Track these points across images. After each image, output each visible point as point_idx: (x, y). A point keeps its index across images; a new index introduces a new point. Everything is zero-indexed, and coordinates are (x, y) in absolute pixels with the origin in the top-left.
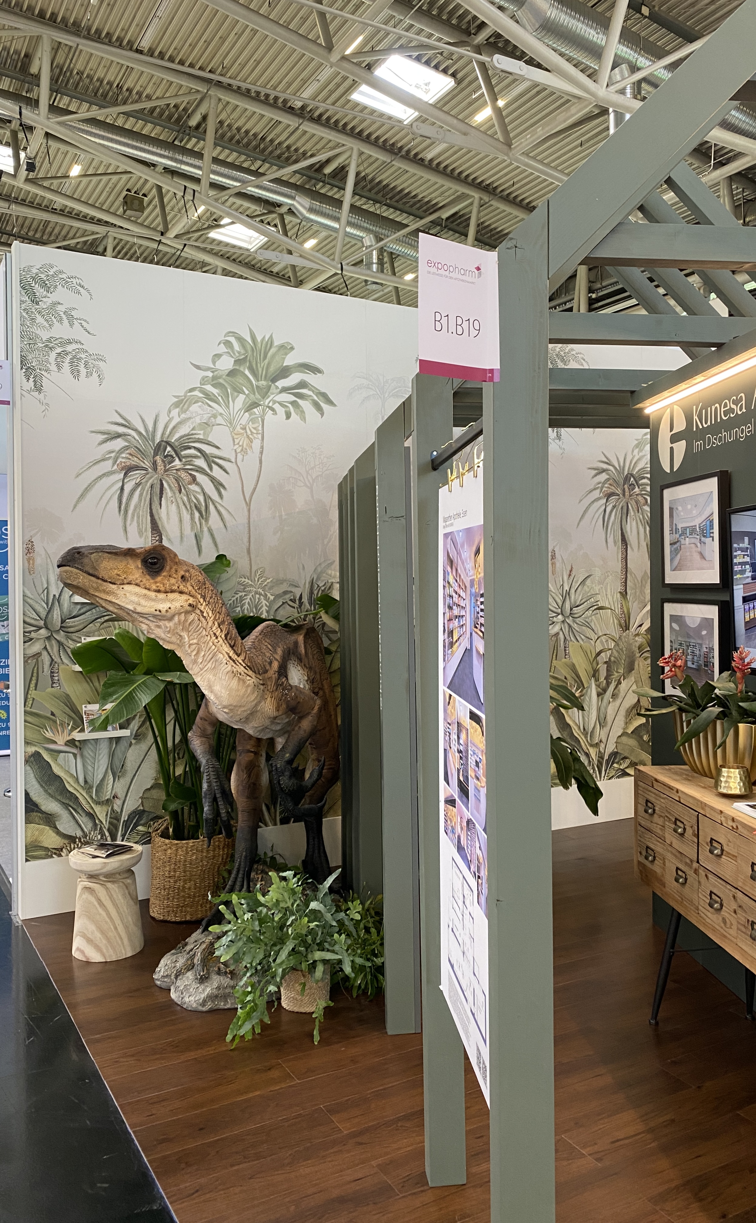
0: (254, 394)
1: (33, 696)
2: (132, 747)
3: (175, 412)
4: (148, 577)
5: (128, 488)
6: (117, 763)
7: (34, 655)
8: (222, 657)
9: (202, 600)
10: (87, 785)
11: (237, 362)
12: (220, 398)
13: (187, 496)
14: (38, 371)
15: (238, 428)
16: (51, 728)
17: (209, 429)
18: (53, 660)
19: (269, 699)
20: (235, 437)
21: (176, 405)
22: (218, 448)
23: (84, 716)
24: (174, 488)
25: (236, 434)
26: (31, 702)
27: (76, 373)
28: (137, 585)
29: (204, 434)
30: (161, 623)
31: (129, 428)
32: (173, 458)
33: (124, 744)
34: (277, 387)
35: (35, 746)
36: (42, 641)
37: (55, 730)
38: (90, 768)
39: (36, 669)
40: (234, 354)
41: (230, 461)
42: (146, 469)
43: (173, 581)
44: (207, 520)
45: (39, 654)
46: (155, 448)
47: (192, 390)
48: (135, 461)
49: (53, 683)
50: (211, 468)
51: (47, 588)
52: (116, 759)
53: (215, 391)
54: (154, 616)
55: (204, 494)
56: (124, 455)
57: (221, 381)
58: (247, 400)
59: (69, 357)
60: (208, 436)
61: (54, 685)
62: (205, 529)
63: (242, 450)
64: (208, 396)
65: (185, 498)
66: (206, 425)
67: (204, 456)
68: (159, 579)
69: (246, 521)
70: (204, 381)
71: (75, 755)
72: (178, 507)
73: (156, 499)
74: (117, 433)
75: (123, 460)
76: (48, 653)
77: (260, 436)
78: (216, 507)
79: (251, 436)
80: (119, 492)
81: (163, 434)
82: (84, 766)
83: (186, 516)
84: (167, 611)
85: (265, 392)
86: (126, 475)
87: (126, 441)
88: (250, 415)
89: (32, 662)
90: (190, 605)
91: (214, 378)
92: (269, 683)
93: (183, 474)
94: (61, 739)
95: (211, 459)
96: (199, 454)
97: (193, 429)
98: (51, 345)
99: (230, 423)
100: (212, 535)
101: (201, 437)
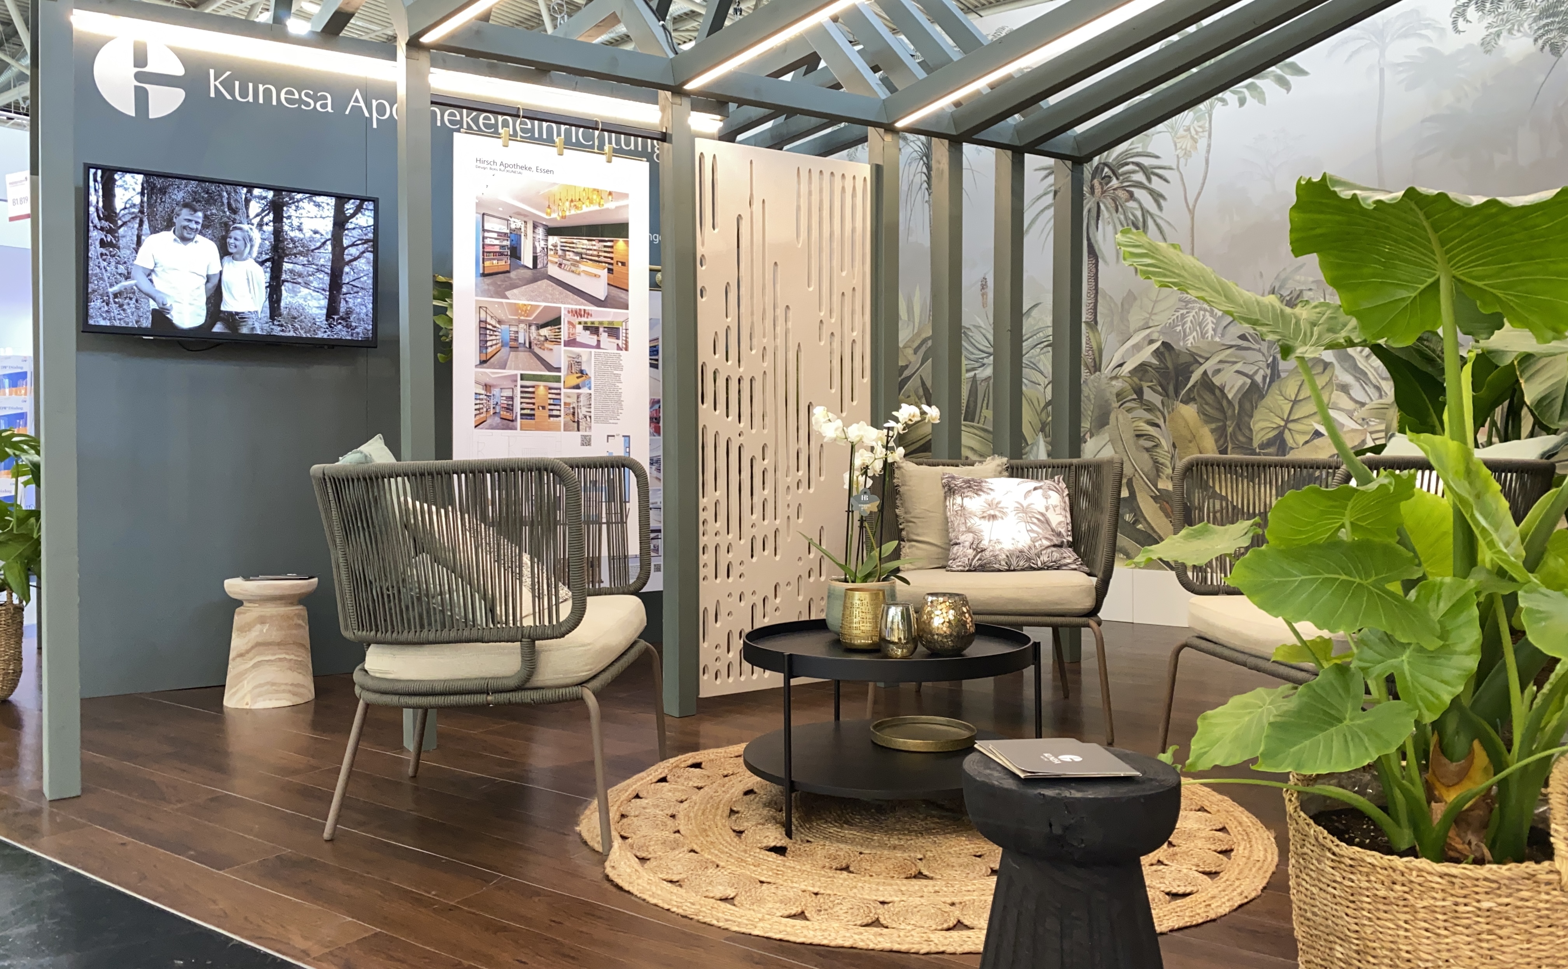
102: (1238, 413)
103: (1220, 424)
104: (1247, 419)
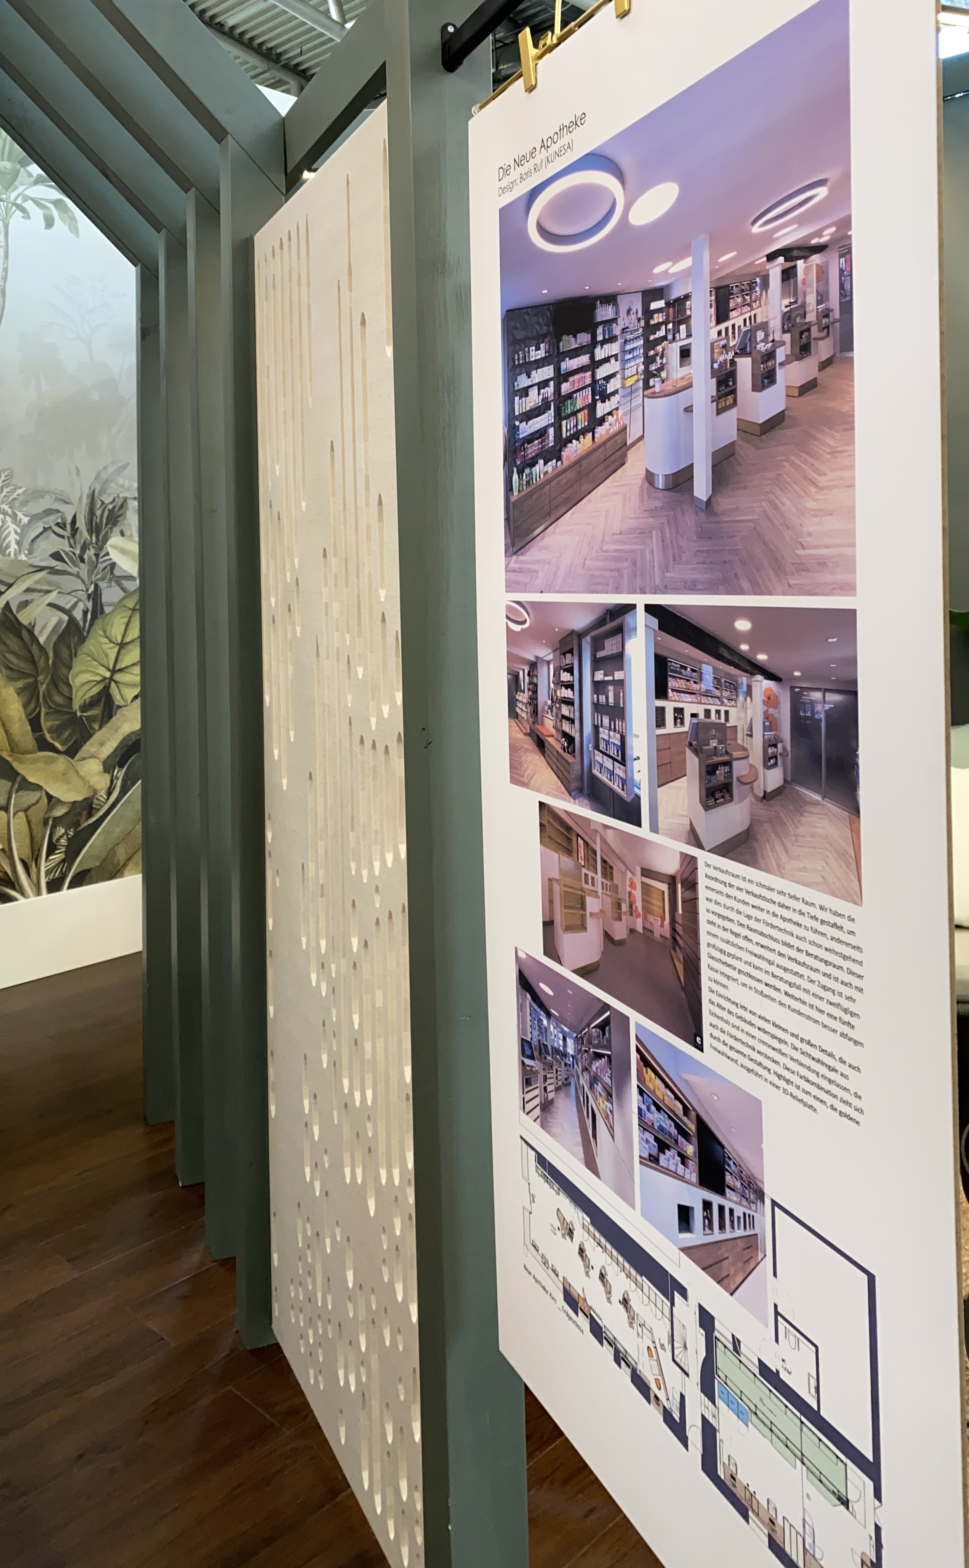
102: (53, 663)
103: (31, 680)
104: (64, 670)
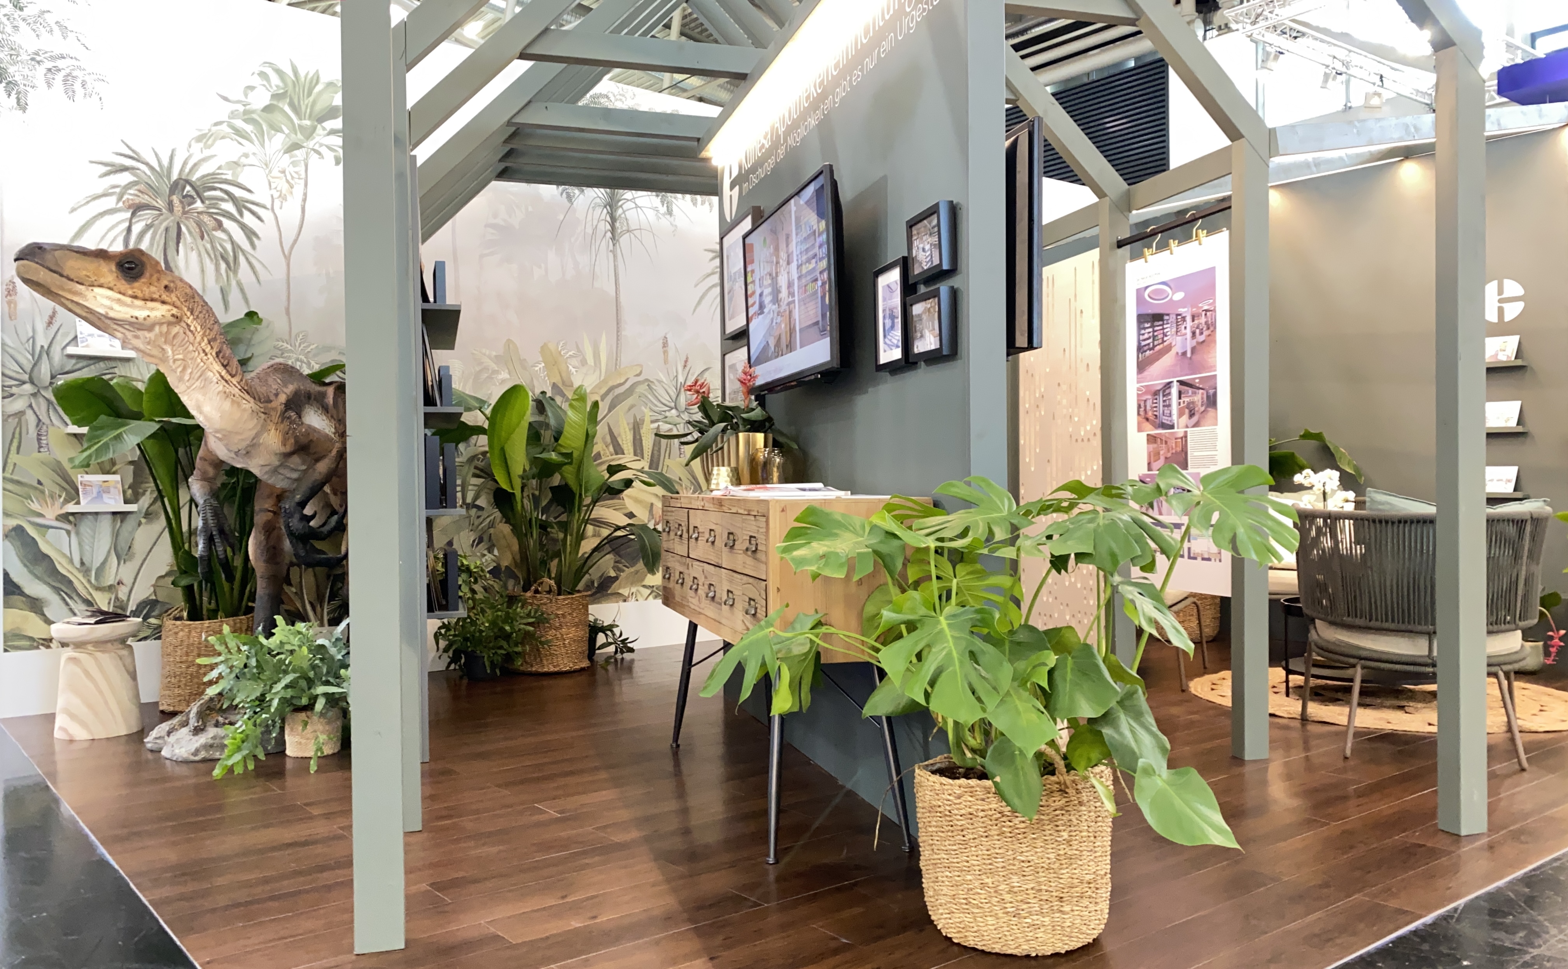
0: (296, 134)
1: (14, 461)
2: (142, 527)
3: (197, 147)
4: (124, 282)
5: (137, 228)
6: (123, 545)
7: (16, 414)
8: (213, 376)
9: (189, 314)
10: (84, 566)
11: (275, 96)
12: (253, 135)
13: (212, 243)
14: (22, 86)
15: (275, 173)
16: (37, 499)
17: (239, 169)
18: (39, 420)
19: (273, 431)
20: (272, 180)
21: (199, 139)
22: (249, 191)
23: (80, 487)
24: (194, 233)
25: (273, 178)
26: (12, 468)
27: (70, 94)
28: (110, 289)
29: (233, 174)
30: (140, 333)
31: (138, 160)
32: (194, 198)
33: (131, 522)
34: (324, 129)
35: (16, 518)
36: (26, 398)
37: (42, 501)
38: (87, 548)
39: (18, 429)
40: (271, 86)
41: (264, 207)
42: (159, 210)
43: (153, 289)
44: (235, 272)
45: (21, 413)
46: (172, 186)
47: (216, 124)
48: (145, 199)
49: (40, 447)
50: (241, 214)
51: (33, 337)
52: (120, 538)
53: (249, 128)
54: (131, 324)
55: (233, 242)
56: (131, 191)
57: (255, 116)
58: (288, 139)
59: (63, 73)
60: (238, 176)
61: (42, 450)
62: (234, 283)
63: (280, 196)
64: (238, 132)
65: (209, 246)
66: (235, 165)
67: (232, 200)
68: (136, 284)
69: (284, 276)
70: (233, 115)
71: (68, 533)
72: (200, 255)
73: (172, 244)
74: (122, 165)
75: (131, 197)
76: (35, 413)
77: (302, 182)
78: (247, 259)
79: (291, 181)
80: (124, 233)
81: (182, 171)
82: (80, 544)
83: (210, 266)
84: (145, 319)
85: (309, 133)
86: (133, 214)
87: (135, 175)
88: (291, 157)
89: (13, 422)
90: (173, 315)
91: (246, 112)
92: (273, 413)
93: (206, 219)
94: (50, 513)
95: (242, 203)
96: (226, 197)
97: (219, 168)
98: (38, 58)
99: (266, 165)
100: (242, 290)
101: (229, 177)
